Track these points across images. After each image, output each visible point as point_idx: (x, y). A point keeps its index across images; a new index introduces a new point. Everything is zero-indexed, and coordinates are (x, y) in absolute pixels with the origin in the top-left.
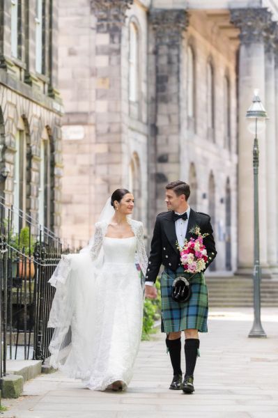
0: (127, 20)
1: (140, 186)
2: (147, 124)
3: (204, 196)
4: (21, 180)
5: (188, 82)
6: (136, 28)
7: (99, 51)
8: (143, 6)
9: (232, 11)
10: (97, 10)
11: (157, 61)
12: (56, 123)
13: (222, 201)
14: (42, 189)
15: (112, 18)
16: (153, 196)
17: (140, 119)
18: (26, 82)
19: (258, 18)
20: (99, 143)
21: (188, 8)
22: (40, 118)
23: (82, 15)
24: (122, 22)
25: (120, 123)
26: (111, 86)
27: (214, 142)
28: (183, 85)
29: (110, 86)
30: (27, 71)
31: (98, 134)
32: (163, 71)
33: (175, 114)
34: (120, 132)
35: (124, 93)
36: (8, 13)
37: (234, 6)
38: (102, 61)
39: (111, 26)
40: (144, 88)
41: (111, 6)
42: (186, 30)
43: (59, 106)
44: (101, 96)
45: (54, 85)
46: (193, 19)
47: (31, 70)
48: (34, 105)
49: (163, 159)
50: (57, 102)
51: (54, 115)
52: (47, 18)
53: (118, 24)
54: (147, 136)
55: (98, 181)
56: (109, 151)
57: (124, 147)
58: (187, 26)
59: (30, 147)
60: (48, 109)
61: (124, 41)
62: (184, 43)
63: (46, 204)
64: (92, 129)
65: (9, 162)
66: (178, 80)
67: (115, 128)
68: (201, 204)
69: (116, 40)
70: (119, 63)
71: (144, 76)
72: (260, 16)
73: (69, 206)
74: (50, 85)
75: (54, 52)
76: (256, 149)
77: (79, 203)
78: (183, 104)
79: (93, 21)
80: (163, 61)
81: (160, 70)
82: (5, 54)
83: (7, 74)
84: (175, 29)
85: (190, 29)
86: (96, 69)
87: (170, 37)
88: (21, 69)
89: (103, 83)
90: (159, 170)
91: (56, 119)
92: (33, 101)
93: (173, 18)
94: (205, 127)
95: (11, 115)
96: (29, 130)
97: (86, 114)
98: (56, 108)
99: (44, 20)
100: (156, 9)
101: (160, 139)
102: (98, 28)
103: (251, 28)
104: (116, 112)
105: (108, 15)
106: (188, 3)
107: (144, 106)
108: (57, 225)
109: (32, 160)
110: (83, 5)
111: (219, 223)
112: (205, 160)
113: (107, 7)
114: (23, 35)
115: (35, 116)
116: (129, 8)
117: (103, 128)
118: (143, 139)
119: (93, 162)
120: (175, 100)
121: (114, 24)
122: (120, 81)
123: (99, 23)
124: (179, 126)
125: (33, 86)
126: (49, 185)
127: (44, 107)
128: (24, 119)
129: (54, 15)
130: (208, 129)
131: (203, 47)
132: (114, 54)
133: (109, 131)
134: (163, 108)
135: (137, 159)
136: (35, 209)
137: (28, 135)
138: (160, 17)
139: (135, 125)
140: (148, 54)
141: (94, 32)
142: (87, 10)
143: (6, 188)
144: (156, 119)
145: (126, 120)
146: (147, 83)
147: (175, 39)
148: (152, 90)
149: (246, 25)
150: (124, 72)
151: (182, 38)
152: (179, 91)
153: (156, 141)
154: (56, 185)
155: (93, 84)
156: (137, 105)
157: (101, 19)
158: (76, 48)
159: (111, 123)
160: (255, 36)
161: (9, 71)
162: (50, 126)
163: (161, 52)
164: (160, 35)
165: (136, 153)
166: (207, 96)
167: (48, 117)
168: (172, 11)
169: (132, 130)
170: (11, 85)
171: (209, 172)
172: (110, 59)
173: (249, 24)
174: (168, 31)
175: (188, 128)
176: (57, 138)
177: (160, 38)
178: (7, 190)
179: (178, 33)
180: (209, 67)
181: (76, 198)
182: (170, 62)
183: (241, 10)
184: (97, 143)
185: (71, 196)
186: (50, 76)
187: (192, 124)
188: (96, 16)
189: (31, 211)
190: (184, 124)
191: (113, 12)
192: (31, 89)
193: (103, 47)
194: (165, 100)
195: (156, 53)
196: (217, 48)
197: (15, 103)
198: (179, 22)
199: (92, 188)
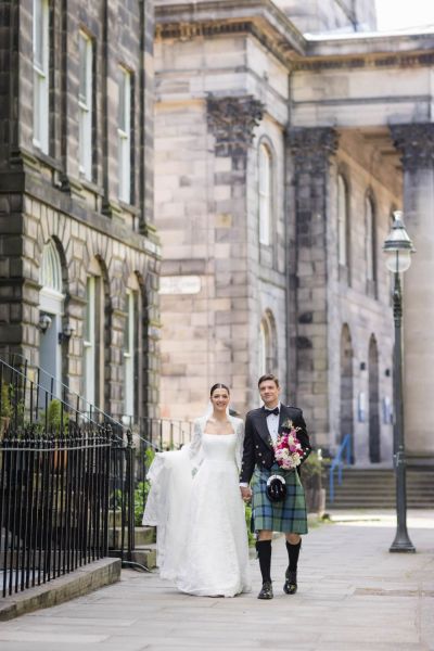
0: (256, 140)
1: (276, 353)
2: (285, 274)
3: (363, 367)
4: (97, 342)
5: (338, 221)
6: (269, 152)
7: (219, 180)
8: (277, 123)
9: (392, 127)
10: (215, 128)
11: (296, 193)
12: (149, 268)
13: (387, 373)
14: (130, 354)
15: (235, 137)
16: (293, 366)
17: (275, 268)
18: (103, 213)
19: (425, 136)
20: (220, 298)
21: (335, 126)
22: (125, 261)
23: (197, 134)
24: (248, 142)
25: (246, 272)
26: (234, 223)
27: (376, 298)
28: (332, 225)
29: (232, 224)
30: (105, 198)
31: (217, 286)
32: (305, 207)
33: (320, 261)
34: (246, 283)
35: (252, 234)
36: (74, 119)
37: (395, 121)
38: (222, 193)
39: (234, 148)
40: (280, 229)
41: (233, 122)
42: (334, 154)
43: (153, 246)
44: (221, 237)
45: (147, 219)
46: (343, 140)
47: (112, 197)
48: (116, 244)
49: (306, 319)
50: (151, 241)
51: (147, 257)
52: (137, 132)
53: (242, 145)
54: (285, 289)
55: (219, 346)
56: (232, 307)
57: (252, 303)
58: (336, 149)
59: (110, 299)
60: (137, 250)
61: (250, 167)
62: (332, 171)
63: (136, 374)
64: (211, 280)
65: (75, 318)
66: (325, 218)
67: (239, 279)
68: (359, 376)
69: (240, 165)
70: (244, 194)
71: (280, 213)
72: (428, 133)
73: (182, 379)
74: (142, 219)
75: (147, 175)
76: (397, 292)
77: (195, 375)
78: (331, 248)
79: (211, 141)
80: (305, 193)
81: (300, 205)
82: (68, 174)
83: (71, 200)
84: (319, 153)
85: (340, 152)
86: (216, 203)
87: (313, 162)
88: (96, 195)
89: (224, 220)
90: (301, 333)
91: (149, 262)
92: (113, 238)
93: (317, 138)
94: (364, 279)
95: (79, 254)
96: (107, 275)
97: (202, 261)
98: (150, 249)
99: (132, 134)
100: (295, 127)
101: (302, 294)
102: (217, 151)
103: (417, 150)
104: (241, 258)
105: (230, 134)
106: (336, 119)
107: (281, 251)
108: (152, 402)
109: (113, 316)
110: (197, 122)
111: (384, 401)
112: (364, 321)
113: (228, 124)
114: (100, 150)
115: (118, 258)
116: (258, 125)
117: (224, 279)
118: (279, 293)
119: (212, 323)
120: (320, 243)
121: (237, 145)
122: (246, 217)
123: (219, 144)
124: (326, 277)
125: (114, 218)
126: (140, 350)
127: (131, 247)
128: (101, 261)
129: (147, 128)
130: (368, 281)
131: (360, 178)
132: (238, 183)
133: (232, 282)
134: (305, 254)
135: (272, 318)
136: (118, 380)
137: (107, 282)
138: (300, 138)
139: (266, 275)
140: (285, 185)
141: (213, 155)
142: (203, 127)
143: (71, 351)
144: (296, 268)
145: (255, 268)
146: (285, 221)
147: (320, 165)
148: (291, 230)
149: (411, 145)
150: (251, 206)
151: (330, 164)
152: (325, 231)
153: (296, 295)
154: (151, 349)
155: (212, 223)
156: (271, 250)
157: (220, 139)
158: (190, 177)
159: (234, 272)
160: (421, 159)
161: (73, 196)
162: (141, 272)
163: (301, 182)
164: (300, 160)
165: (269, 311)
166: (366, 240)
167: (138, 261)
168: (316, 129)
169: (264, 281)
170: (77, 214)
171: (369, 336)
172: (232, 190)
173: (415, 143)
174: (310, 155)
175: (339, 279)
176: (152, 287)
177: (301, 164)
178: (73, 355)
179: (324, 158)
180: (368, 203)
181: (191, 368)
182: (313, 195)
183: (404, 126)
184: (217, 297)
185: (185, 366)
186: (142, 207)
187: (345, 276)
188: (214, 135)
189: (112, 382)
190: (334, 274)
191: (236, 129)
192: (110, 223)
193: (224, 174)
194: (308, 243)
195: (295, 183)
196: (379, 179)
197: (84, 239)
198: (326, 144)
199: (212, 356)
